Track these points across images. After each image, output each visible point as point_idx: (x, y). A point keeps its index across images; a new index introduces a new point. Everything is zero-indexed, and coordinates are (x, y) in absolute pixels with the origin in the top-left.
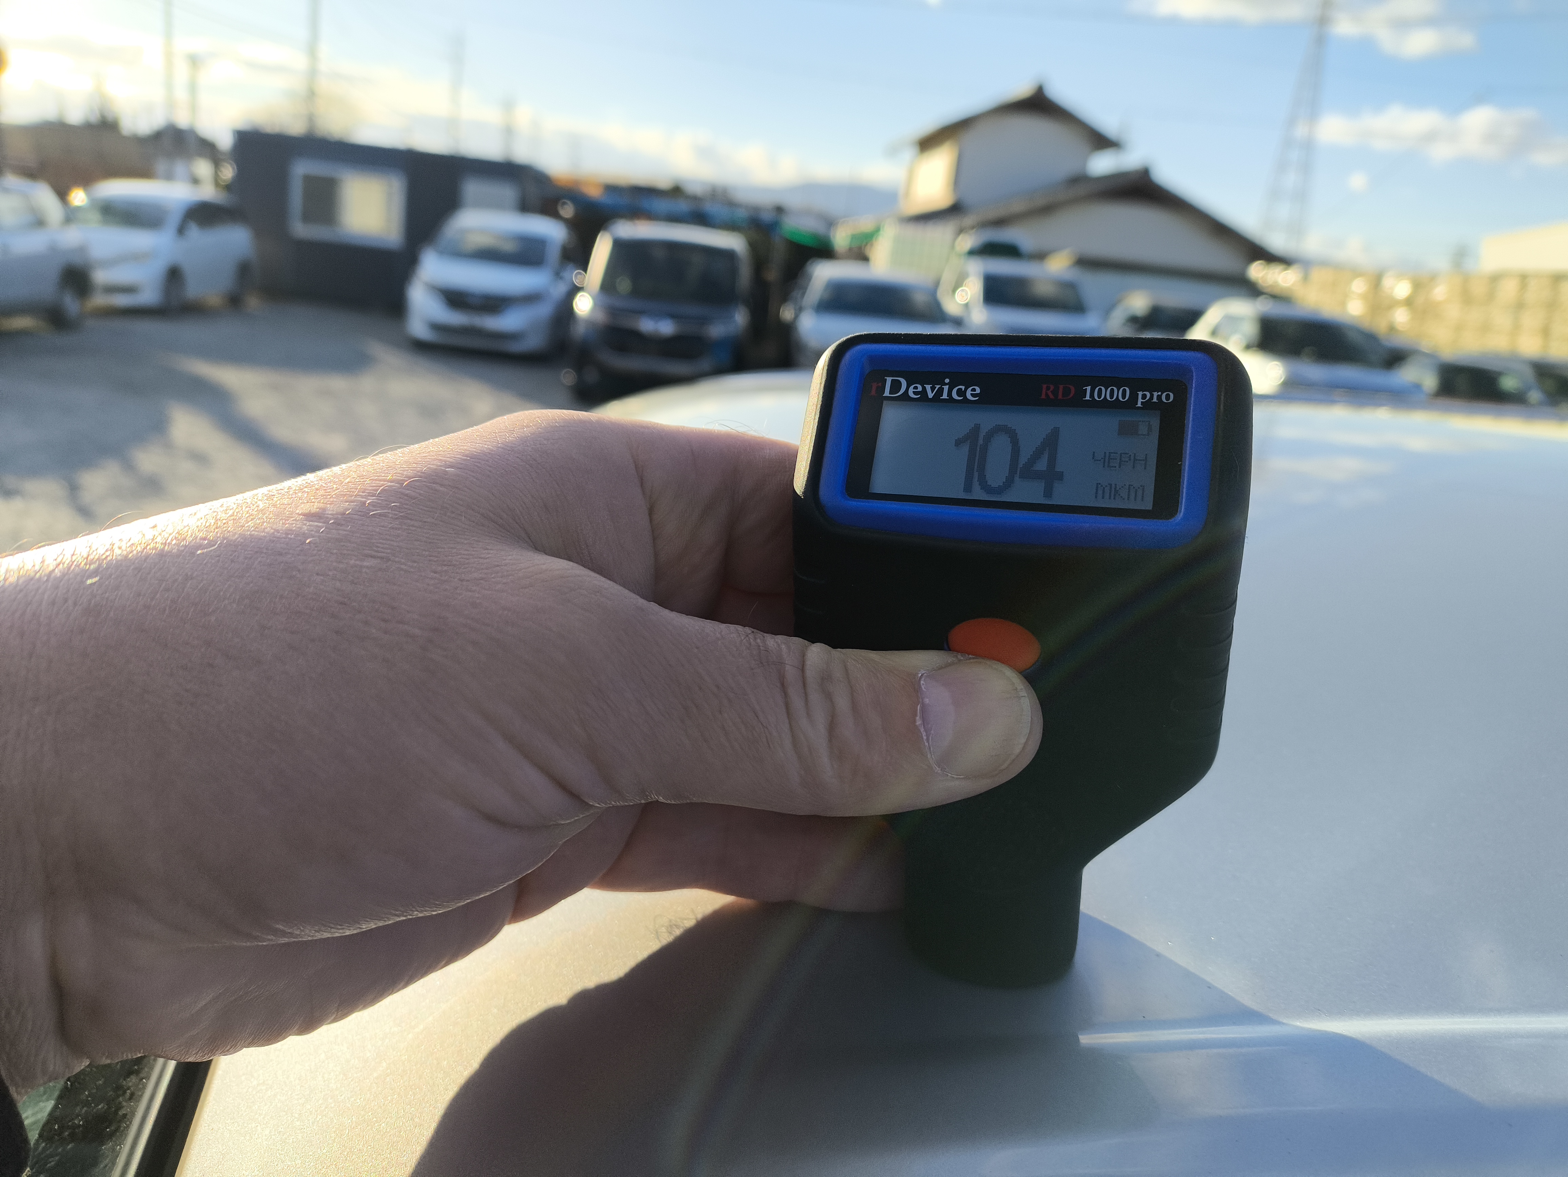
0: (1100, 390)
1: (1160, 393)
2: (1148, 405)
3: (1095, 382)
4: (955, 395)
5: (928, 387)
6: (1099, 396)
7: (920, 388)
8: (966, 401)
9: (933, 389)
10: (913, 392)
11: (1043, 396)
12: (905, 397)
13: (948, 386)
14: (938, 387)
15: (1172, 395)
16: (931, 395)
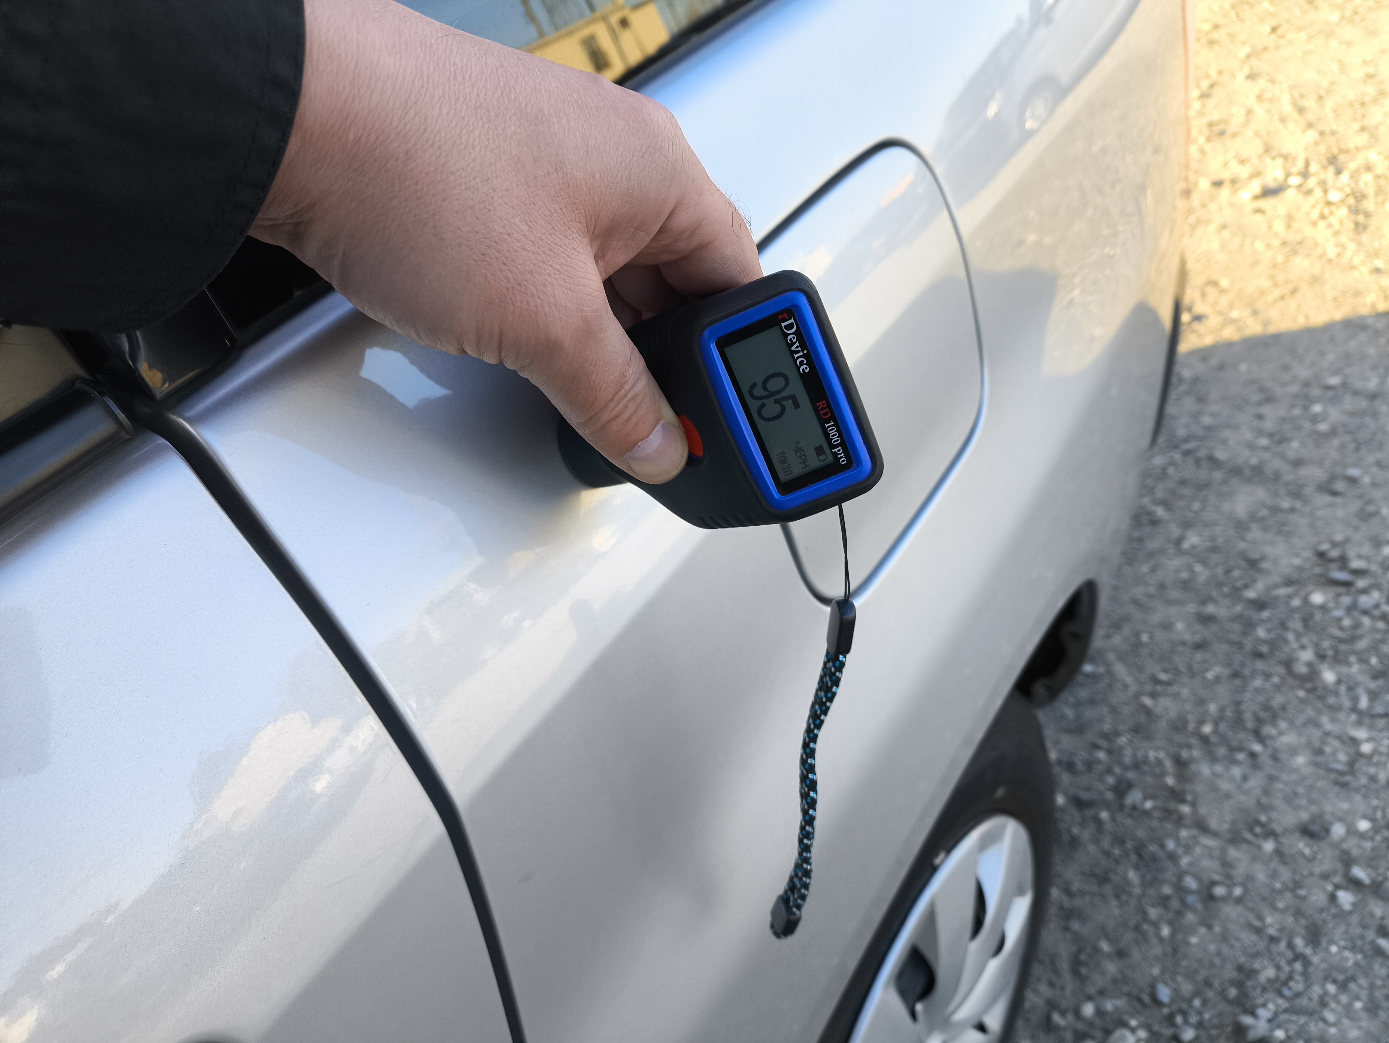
0: (834, 429)
1: (844, 456)
2: (835, 454)
3: (836, 425)
4: (798, 361)
5: (797, 344)
6: (829, 431)
8: (798, 368)
9: (797, 347)
10: (791, 338)
11: (818, 404)
12: (786, 335)
13: (802, 354)
14: (800, 349)
15: (845, 462)
16: (793, 348)
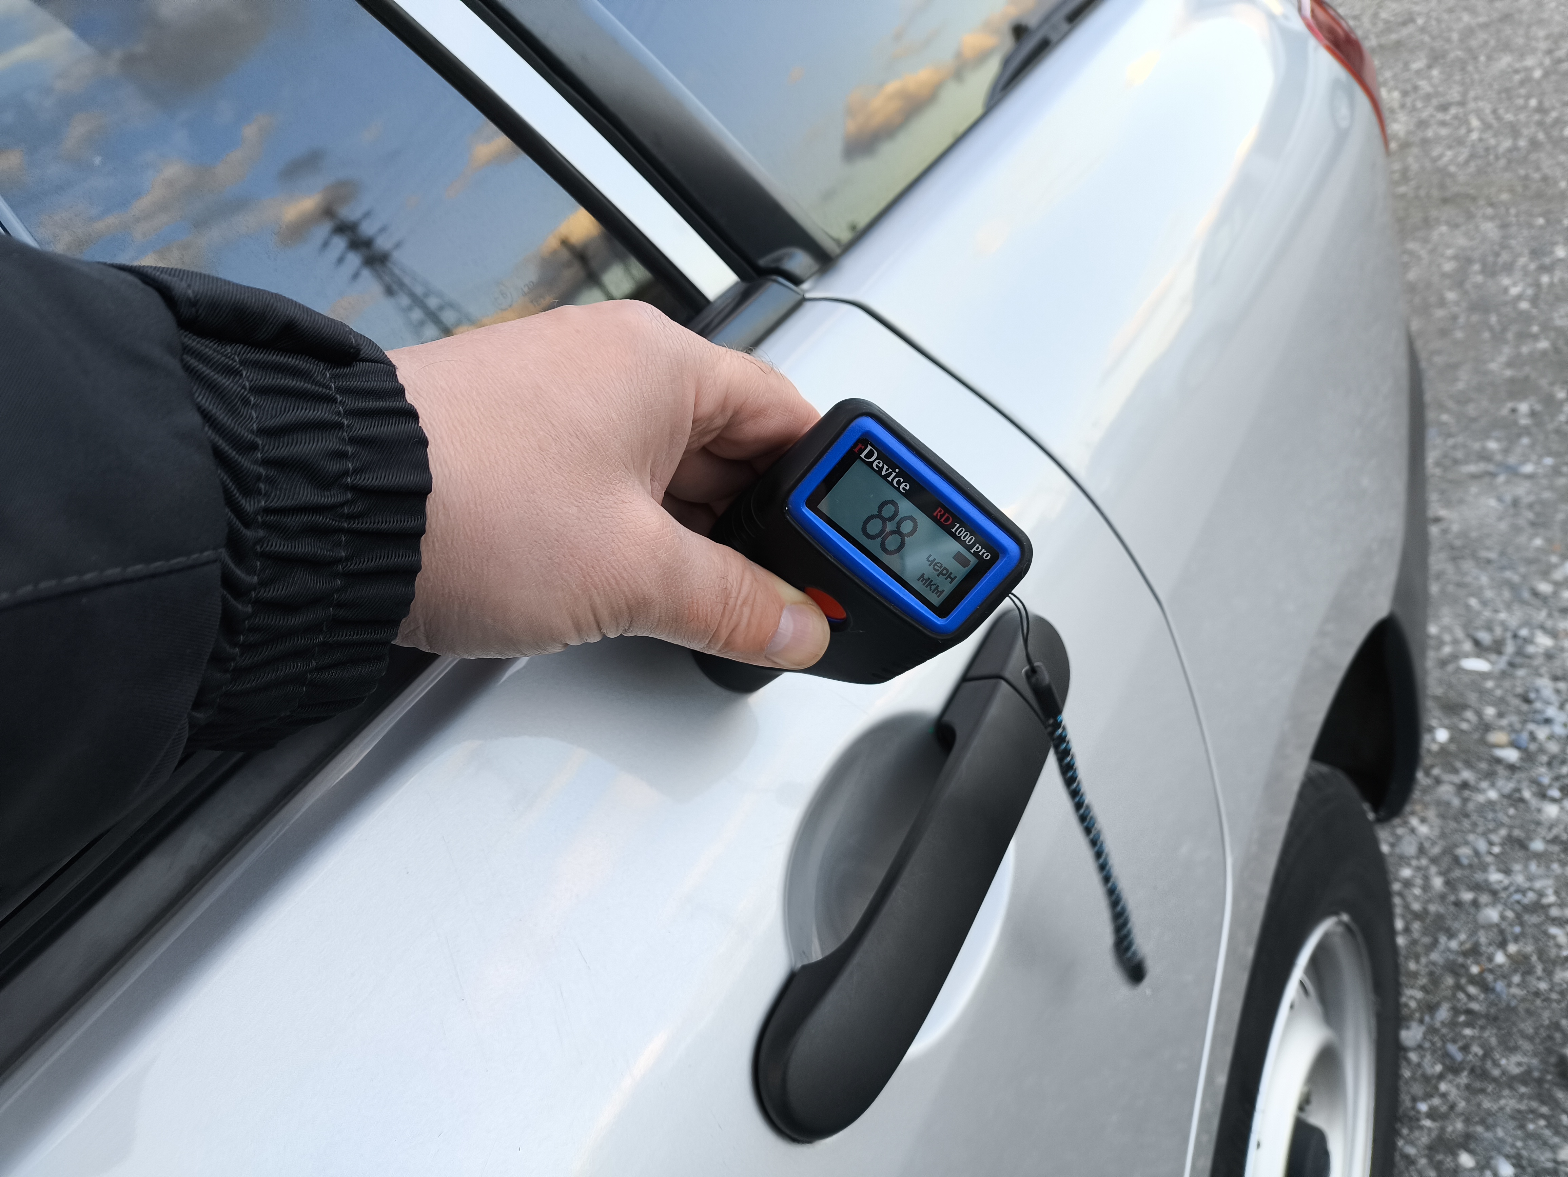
0: (962, 530)
1: (985, 551)
2: (976, 554)
3: (962, 524)
4: (895, 482)
5: (886, 467)
6: (959, 534)
7: (881, 465)
8: (898, 489)
9: (887, 470)
10: (877, 465)
11: (935, 514)
12: (871, 464)
13: (895, 474)
14: (890, 470)
15: (990, 556)
16: (883, 473)
